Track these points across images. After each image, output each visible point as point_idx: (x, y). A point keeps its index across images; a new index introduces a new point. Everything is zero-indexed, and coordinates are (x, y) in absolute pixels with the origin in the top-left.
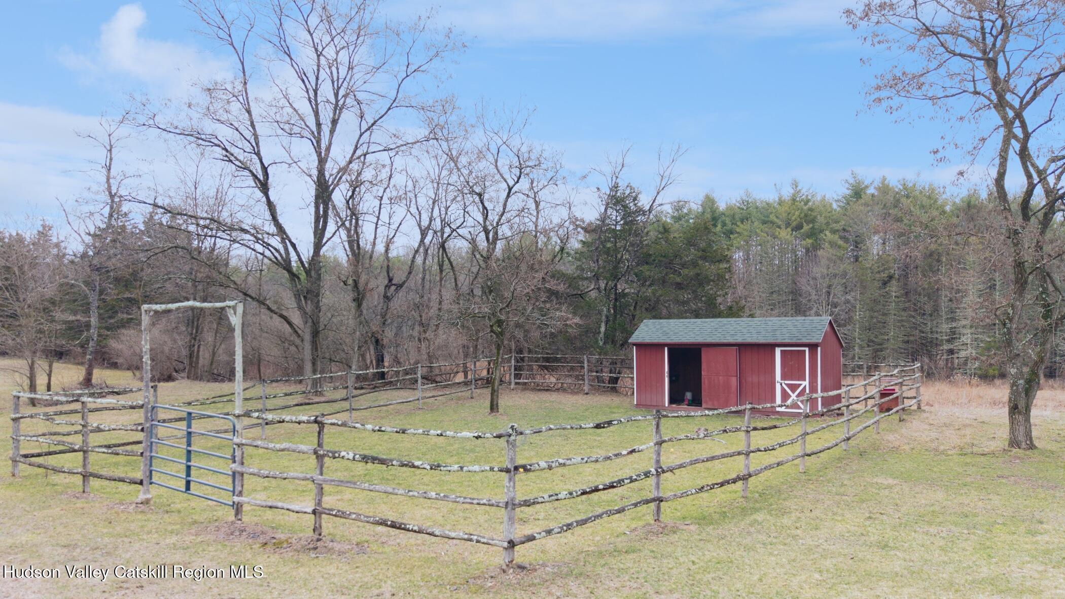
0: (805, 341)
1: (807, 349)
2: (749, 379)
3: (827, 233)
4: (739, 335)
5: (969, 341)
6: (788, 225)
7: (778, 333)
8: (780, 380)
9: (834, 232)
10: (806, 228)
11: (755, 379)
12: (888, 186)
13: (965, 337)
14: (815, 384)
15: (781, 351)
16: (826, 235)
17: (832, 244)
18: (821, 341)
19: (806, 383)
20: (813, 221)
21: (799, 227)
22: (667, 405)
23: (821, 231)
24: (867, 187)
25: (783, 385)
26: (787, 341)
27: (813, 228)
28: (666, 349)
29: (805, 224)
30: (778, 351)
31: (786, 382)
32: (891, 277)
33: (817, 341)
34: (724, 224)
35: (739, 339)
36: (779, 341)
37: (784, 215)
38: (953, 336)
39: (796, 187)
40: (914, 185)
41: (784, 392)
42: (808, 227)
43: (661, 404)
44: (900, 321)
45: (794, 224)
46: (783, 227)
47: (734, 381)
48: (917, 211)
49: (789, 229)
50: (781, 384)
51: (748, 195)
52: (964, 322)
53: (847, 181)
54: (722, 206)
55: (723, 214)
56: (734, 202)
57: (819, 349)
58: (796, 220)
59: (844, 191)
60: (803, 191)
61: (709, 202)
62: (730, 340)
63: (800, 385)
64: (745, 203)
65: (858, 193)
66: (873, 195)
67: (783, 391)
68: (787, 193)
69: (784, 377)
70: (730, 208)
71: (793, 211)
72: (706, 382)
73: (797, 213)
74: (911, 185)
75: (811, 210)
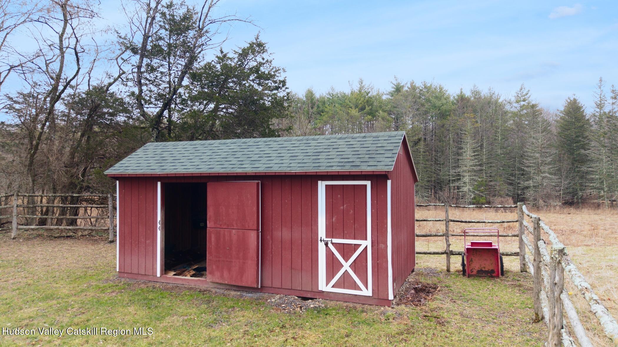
0: (365, 168)
1: (368, 183)
2: (277, 234)
3: (380, 111)
4: (264, 160)
5: (467, 181)
6: (356, 107)
7: (323, 156)
8: (324, 237)
9: (384, 111)
10: (367, 108)
11: (286, 234)
12: (415, 86)
13: (465, 178)
14: (382, 246)
15: (326, 185)
16: (379, 113)
17: (383, 119)
18: (392, 168)
19: (367, 243)
20: (372, 105)
21: (362, 109)
22: (159, 275)
23: (377, 111)
24: (403, 86)
25: (330, 245)
26: (336, 169)
27: (371, 109)
28: (159, 184)
29: (367, 106)
30: (322, 186)
31: (335, 241)
32: (419, 140)
33: (386, 169)
34: (318, 107)
35: (261, 168)
36: (323, 169)
37: (354, 100)
38: (458, 177)
39: (362, 83)
40: (431, 85)
41: (331, 258)
42: (369, 108)
43: (151, 273)
44: (425, 168)
45: (360, 106)
46: (353, 107)
47: (252, 237)
48: (433, 100)
49: (357, 109)
50: (326, 244)
51: (333, 89)
52: (465, 168)
53: (392, 82)
54: (317, 95)
55: (318, 101)
56: (325, 94)
57: (389, 182)
58: (361, 103)
59: (390, 88)
60: (366, 86)
61: (310, 95)
62: (248, 168)
63: (358, 246)
64: (331, 95)
65: (398, 89)
66: (407, 91)
67: (330, 256)
68: (356, 88)
69: (331, 232)
70: (322, 98)
71: (360, 98)
72: (213, 239)
73: (362, 99)
74: (429, 85)
75: (370, 97)
